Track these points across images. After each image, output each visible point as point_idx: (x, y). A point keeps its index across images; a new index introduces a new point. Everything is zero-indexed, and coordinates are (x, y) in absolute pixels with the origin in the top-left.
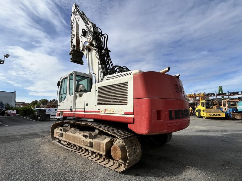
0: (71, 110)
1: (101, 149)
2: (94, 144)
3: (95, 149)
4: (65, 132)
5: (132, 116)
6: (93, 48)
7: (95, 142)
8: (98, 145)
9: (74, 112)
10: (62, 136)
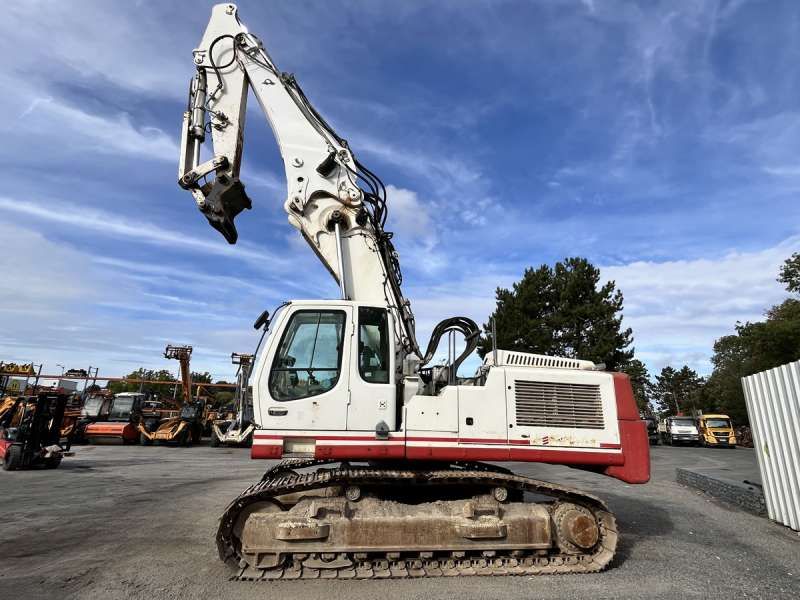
0: (382, 432)
1: (537, 534)
2: (508, 528)
3: (513, 541)
4: (343, 520)
5: (619, 452)
6: (356, 228)
7: (513, 523)
8: (524, 527)
9: (403, 443)
10: (323, 540)
